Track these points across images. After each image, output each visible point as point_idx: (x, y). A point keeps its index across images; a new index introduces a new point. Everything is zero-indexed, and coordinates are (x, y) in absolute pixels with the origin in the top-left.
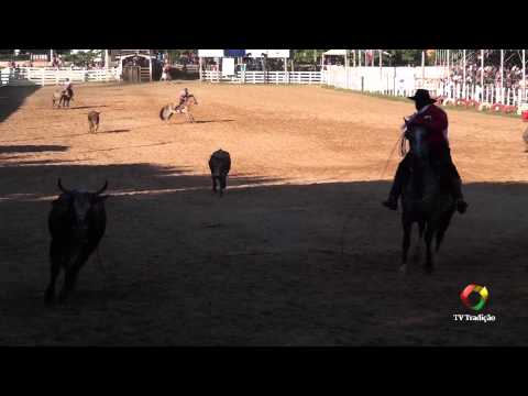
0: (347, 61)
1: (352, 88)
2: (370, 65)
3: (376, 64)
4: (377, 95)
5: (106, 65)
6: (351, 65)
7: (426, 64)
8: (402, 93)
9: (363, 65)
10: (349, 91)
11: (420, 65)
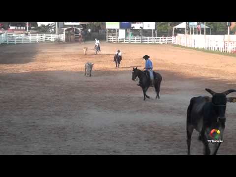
0: (186, 31)
1: (189, 46)
2: (199, 34)
3: (203, 33)
4: (203, 50)
5: (57, 32)
6: (189, 33)
7: (230, 34)
8: (216, 49)
9: (195, 33)
10: (187, 48)
11: (227, 34)
